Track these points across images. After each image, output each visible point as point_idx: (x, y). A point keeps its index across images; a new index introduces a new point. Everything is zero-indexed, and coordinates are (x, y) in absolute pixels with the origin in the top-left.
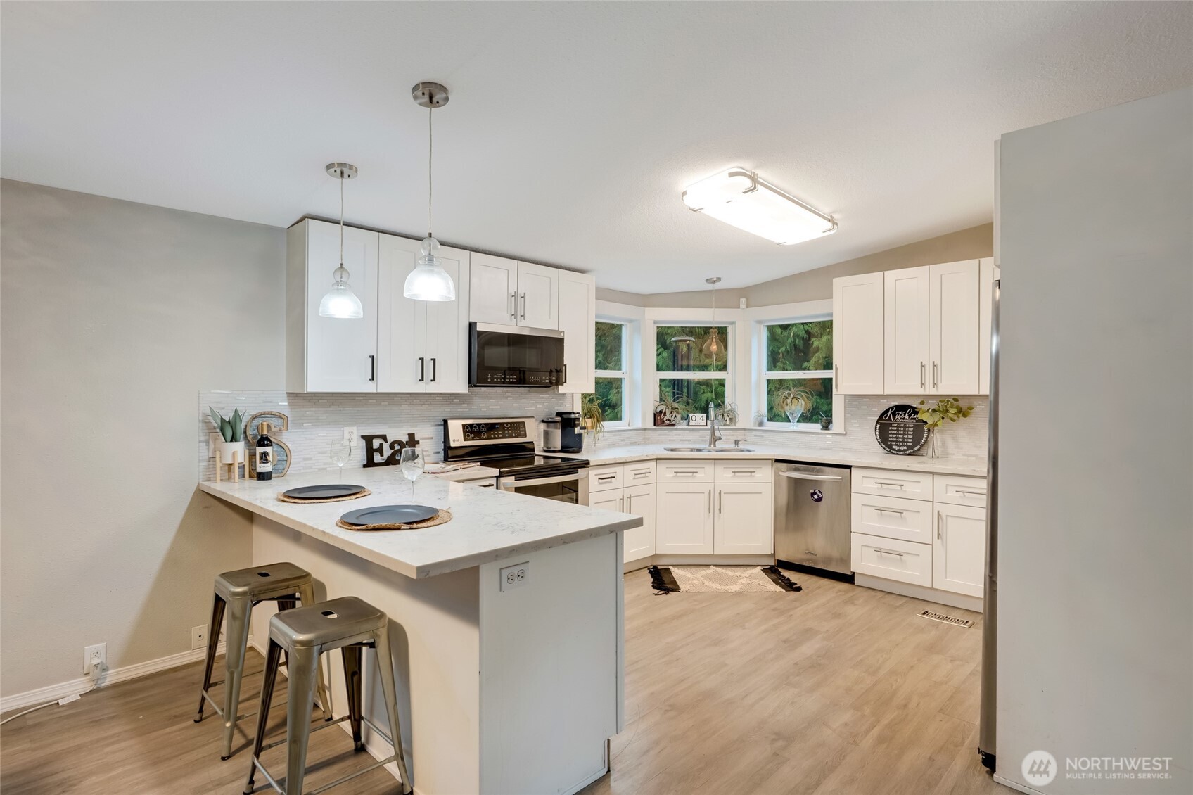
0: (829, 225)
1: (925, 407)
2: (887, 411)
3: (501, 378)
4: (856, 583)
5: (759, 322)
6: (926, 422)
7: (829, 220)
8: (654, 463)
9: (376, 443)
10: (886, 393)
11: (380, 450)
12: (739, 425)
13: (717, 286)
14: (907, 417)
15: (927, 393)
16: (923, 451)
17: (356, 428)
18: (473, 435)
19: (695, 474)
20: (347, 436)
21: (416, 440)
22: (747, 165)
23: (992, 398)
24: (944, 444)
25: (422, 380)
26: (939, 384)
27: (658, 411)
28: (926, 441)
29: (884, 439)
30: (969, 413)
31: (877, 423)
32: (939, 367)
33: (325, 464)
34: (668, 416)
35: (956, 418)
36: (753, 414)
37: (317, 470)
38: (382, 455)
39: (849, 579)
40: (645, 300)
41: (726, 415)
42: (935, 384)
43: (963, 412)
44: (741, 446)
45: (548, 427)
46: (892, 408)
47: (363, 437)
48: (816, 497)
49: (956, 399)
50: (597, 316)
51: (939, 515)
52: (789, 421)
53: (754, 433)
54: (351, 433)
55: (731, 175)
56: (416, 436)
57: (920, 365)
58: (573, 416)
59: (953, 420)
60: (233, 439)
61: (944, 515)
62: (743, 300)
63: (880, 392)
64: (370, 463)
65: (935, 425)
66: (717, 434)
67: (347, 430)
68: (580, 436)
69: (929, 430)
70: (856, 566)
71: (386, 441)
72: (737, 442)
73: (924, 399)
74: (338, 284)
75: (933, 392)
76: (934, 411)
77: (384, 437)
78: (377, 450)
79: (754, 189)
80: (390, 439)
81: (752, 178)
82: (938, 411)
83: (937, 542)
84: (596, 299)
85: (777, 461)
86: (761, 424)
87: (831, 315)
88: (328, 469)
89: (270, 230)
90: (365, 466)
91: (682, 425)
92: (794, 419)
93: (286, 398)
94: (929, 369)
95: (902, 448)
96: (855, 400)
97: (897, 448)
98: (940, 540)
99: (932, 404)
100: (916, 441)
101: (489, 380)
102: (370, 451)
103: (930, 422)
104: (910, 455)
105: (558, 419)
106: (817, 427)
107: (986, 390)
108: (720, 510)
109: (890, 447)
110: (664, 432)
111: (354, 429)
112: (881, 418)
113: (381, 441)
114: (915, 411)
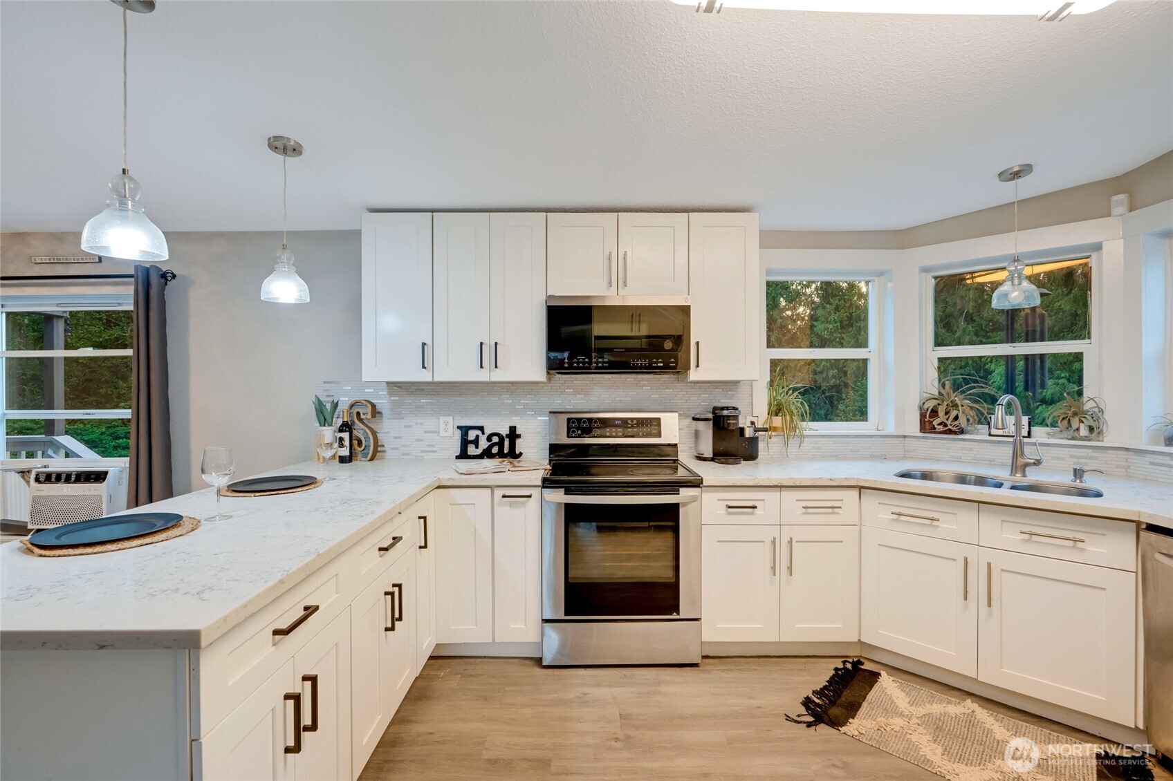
3: (584, 363)
8: (852, 493)
9: (472, 435)
11: (476, 442)
17: (451, 418)
18: (580, 432)
19: (935, 523)
20: (442, 426)
21: (517, 433)
25: (483, 366)
33: (422, 452)
34: (942, 417)
37: (414, 457)
38: (477, 447)
40: (903, 238)
41: (1079, 420)
44: (1088, 481)
45: (694, 425)
47: (459, 427)
50: (768, 273)
54: (446, 423)
56: (517, 430)
58: (725, 412)
60: (326, 424)
62: (1119, 199)
64: (463, 455)
67: (443, 419)
71: (483, 433)
72: (1078, 474)
77: (481, 429)
78: (471, 442)
80: (488, 432)
88: (426, 457)
90: (457, 457)
91: (977, 433)
93: (386, 388)
101: (566, 365)
102: (465, 443)
105: (708, 415)
110: (940, 443)
111: (450, 419)
113: (479, 432)
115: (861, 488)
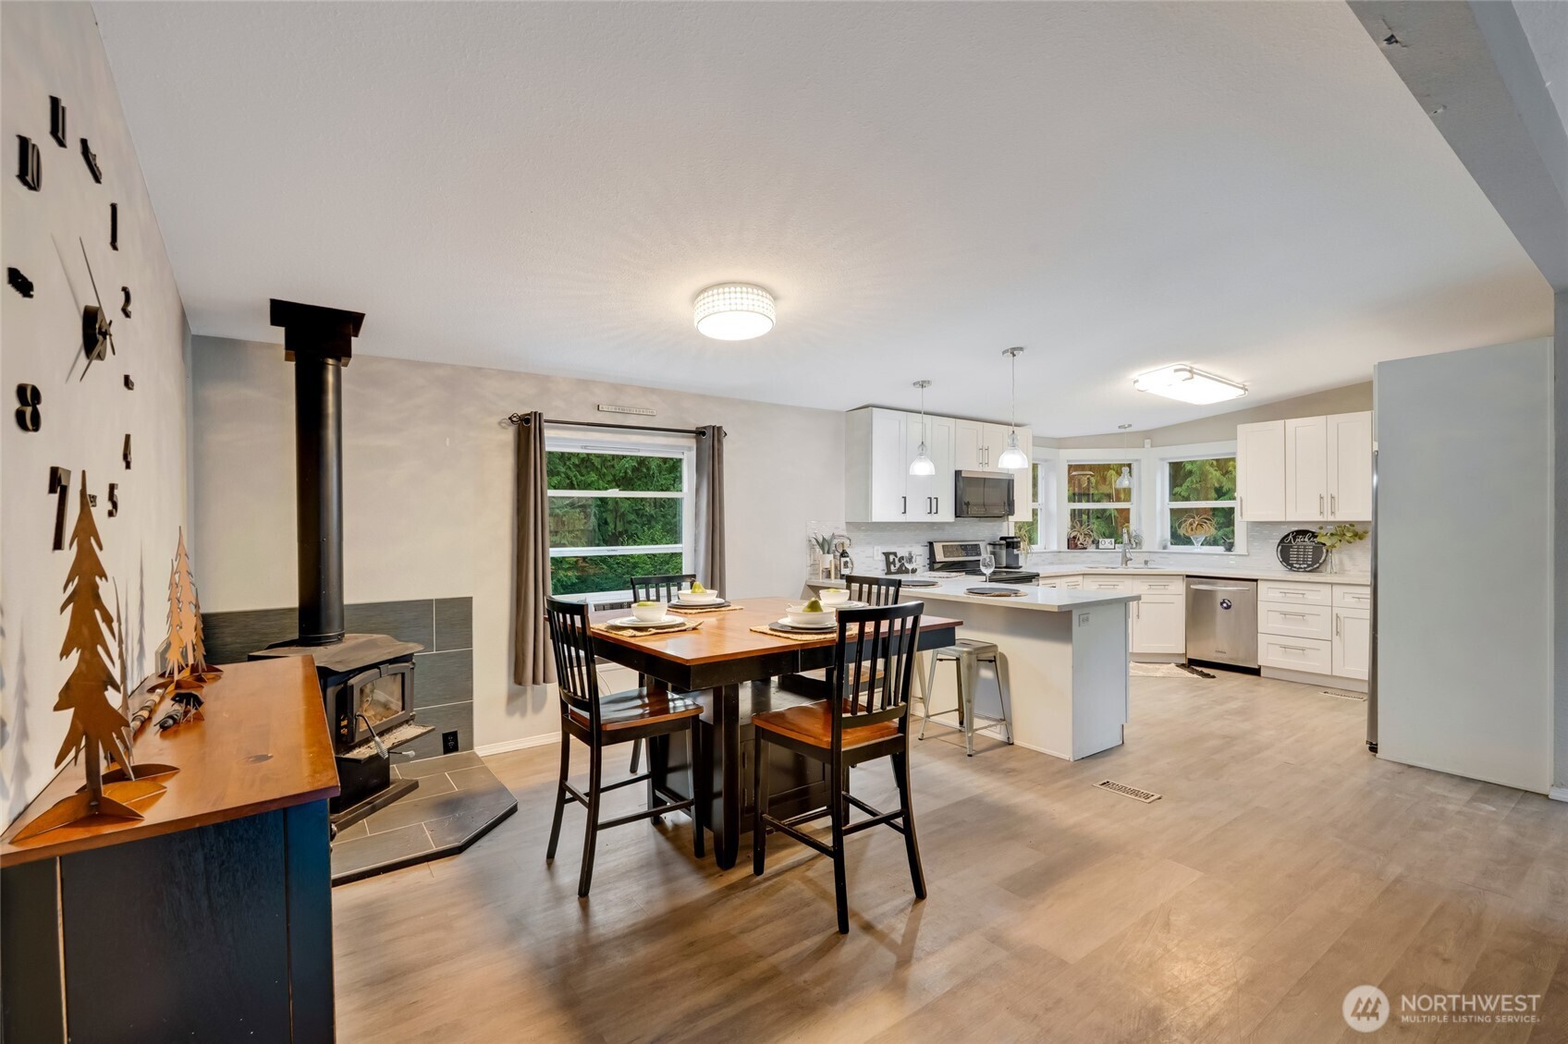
0: (1242, 392)
1: (1323, 532)
2: (1289, 535)
4: (1262, 675)
5: (1162, 459)
6: (1324, 544)
7: (1242, 388)
8: (1081, 578)
9: (892, 557)
10: (1288, 520)
11: (894, 563)
12: (1144, 549)
13: (1128, 430)
14: (1306, 539)
15: (1325, 520)
16: (1322, 568)
18: (952, 553)
19: (1115, 587)
20: (875, 552)
22: (1188, 364)
23: (1373, 523)
24: (1341, 562)
25: (931, 513)
26: (1336, 512)
27: (1072, 536)
28: (1325, 560)
29: (1285, 557)
30: (1365, 537)
31: (1279, 545)
32: (1336, 498)
34: (1081, 541)
35: (1352, 540)
36: (1158, 539)
38: (895, 567)
39: (1256, 672)
40: (1060, 443)
41: (1132, 540)
42: (1332, 513)
43: (1358, 536)
44: (1149, 566)
45: (994, 548)
46: (1293, 533)
47: (884, 553)
48: (1225, 605)
49: (1352, 524)
50: (1033, 459)
51: (1337, 617)
52: (1193, 544)
53: (1160, 555)
54: (878, 550)
55: (1176, 371)
57: (1318, 497)
58: (1015, 540)
59: (1350, 542)
60: (828, 553)
61: (1341, 616)
62: (1148, 441)
63: (1283, 520)
64: (889, 572)
65: (1333, 546)
66: (1128, 555)
67: (876, 548)
68: (1017, 555)
69: (1327, 551)
70: (1263, 660)
71: (897, 557)
72: (1146, 562)
73: (1322, 525)
74: (921, 454)
75: (1331, 519)
76: (1332, 534)
77: (896, 554)
78: (892, 563)
79: (1192, 378)
80: (899, 556)
81: (1190, 371)
82: (1336, 535)
83: (1336, 639)
84: (1034, 445)
85: (1188, 576)
86: (1165, 548)
87: (1235, 453)
89: (838, 413)
90: (885, 575)
91: (1092, 548)
92: (1197, 542)
93: (846, 526)
94: (1327, 501)
95: (1302, 566)
96: (1258, 527)
97: (1298, 566)
98: (1338, 637)
99: (1331, 529)
100: (1316, 560)
101: (965, 514)
102: (888, 564)
103: (1328, 544)
104: (1309, 571)
105: (1003, 542)
106: (1220, 549)
107: (1369, 517)
108: (1138, 616)
109: (1291, 565)
110: (1076, 555)
111: (879, 548)
112: (1282, 541)
114: (1314, 535)
115: (1084, 574)
